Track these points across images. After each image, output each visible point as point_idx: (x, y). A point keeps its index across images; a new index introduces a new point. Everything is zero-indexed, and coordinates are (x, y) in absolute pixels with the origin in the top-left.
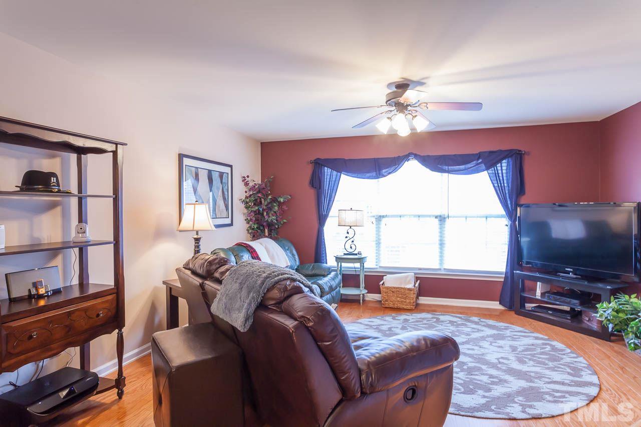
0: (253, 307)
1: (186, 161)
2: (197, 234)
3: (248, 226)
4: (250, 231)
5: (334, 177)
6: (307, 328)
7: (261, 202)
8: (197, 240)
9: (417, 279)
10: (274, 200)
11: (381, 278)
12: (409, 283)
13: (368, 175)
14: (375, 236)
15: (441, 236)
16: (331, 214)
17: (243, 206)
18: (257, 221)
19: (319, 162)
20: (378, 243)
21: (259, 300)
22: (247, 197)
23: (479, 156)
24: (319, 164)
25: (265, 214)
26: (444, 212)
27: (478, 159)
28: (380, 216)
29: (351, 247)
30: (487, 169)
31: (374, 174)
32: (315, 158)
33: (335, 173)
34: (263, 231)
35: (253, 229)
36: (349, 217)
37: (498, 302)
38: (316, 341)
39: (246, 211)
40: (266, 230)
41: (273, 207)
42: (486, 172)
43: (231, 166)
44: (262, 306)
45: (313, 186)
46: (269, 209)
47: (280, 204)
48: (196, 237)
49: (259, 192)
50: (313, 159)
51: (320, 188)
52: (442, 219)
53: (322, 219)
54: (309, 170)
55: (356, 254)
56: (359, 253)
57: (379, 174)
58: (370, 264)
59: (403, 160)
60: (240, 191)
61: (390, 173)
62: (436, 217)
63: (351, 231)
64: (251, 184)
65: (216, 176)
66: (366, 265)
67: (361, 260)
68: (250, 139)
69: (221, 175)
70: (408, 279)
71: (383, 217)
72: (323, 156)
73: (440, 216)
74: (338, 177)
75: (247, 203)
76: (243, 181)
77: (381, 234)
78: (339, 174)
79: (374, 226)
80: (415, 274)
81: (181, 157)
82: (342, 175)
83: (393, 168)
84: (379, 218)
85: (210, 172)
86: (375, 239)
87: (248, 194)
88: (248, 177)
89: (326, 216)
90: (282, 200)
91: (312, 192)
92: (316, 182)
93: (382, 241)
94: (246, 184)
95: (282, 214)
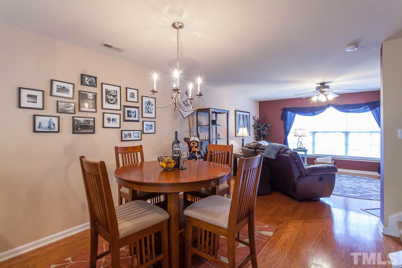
0: (277, 153)
1: (237, 113)
2: (243, 138)
3: (255, 136)
4: (256, 138)
5: (292, 116)
6: (292, 156)
7: (260, 126)
8: (243, 140)
9: (333, 160)
10: (266, 125)
11: (315, 159)
12: (329, 161)
13: (309, 114)
14: (312, 141)
15: (346, 141)
16: (291, 131)
17: (253, 128)
18: (258, 134)
19: (285, 109)
20: (314, 144)
21: (278, 151)
22: (254, 125)
23: (366, 104)
24: (285, 110)
25: (261, 131)
26: (348, 130)
27: (366, 106)
28: (315, 132)
29: (300, 145)
30: (371, 110)
31: (312, 114)
32: (284, 107)
33: (293, 113)
34: (261, 138)
35: (257, 137)
36: (300, 133)
37: (378, 173)
38: (294, 160)
39: (254, 130)
40: (262, 138)
41: (265, 128)
42: (370, 111)
43: (249, 113)
44: (279, 153)
45: (282, 119)
46: (263, 129)
47: (268, 127)
48: (242, 139)
49: (259, 122)
50: (283, 108)
51: (286, 120)
52: (347, 133)
53: (287, 133)
54: (280, 113)
55: (303, 148)
56: (304, 148)
57: (314, 114)
58: (310, 153)
59: (326, 107)
60: (252, 122)
61: (319, 113)
62: (343, 132)
63: (300, 138)
64: (256, 119)
65: (245, 117)
66: (308, 153)
67: (305, 151)
68: (255, 101)
69: (246, 116)
70: (329, 160)
71: (316, 132)
72: (287, 107)
73: (346, 132)
74: (294, 115)
75: (254, 127)
76: (253, 118)
77: (315, 140)
78: (295, 114)
79: (312, 137)
80: (332, 158)
81: (236, 111)
82: (296, 114)
83: (321, 111)
84: (314, 133)
85: (243, 115)
86: (312, 142)
87: (254, 123)
88: (255, 116)
89: (289, 132)
90: (269, 126)
91: (282, 123)
92: (284, 118)
93: (316, 143)
94: (254, 119)
95: (269, 131)
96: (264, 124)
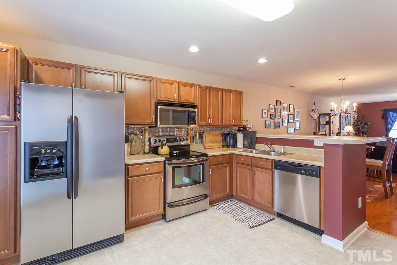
2: (349, 133)
5: (395, 116)
7: (359, 124)
10: (366, 124)
16: (392, 129)
18: (357, 131)
19: (387, 110)
34: (360, 134)
40: (361, 134)
41: (365, 126)
43: (350, 114)
45: (383, 119)
46: (362, 128)
47: (368, 125)
49: (358, 121)
50: (384, 109)
53: (388, 130)
54: (381, 113)
60: (352, 121)
64: (355, 119)
87: (354, 122)
88: (354, 117)
90: (369, 124)
91: (383, 121)
92: (385, 117)
95: (368, 129)
96: (364, 123)
